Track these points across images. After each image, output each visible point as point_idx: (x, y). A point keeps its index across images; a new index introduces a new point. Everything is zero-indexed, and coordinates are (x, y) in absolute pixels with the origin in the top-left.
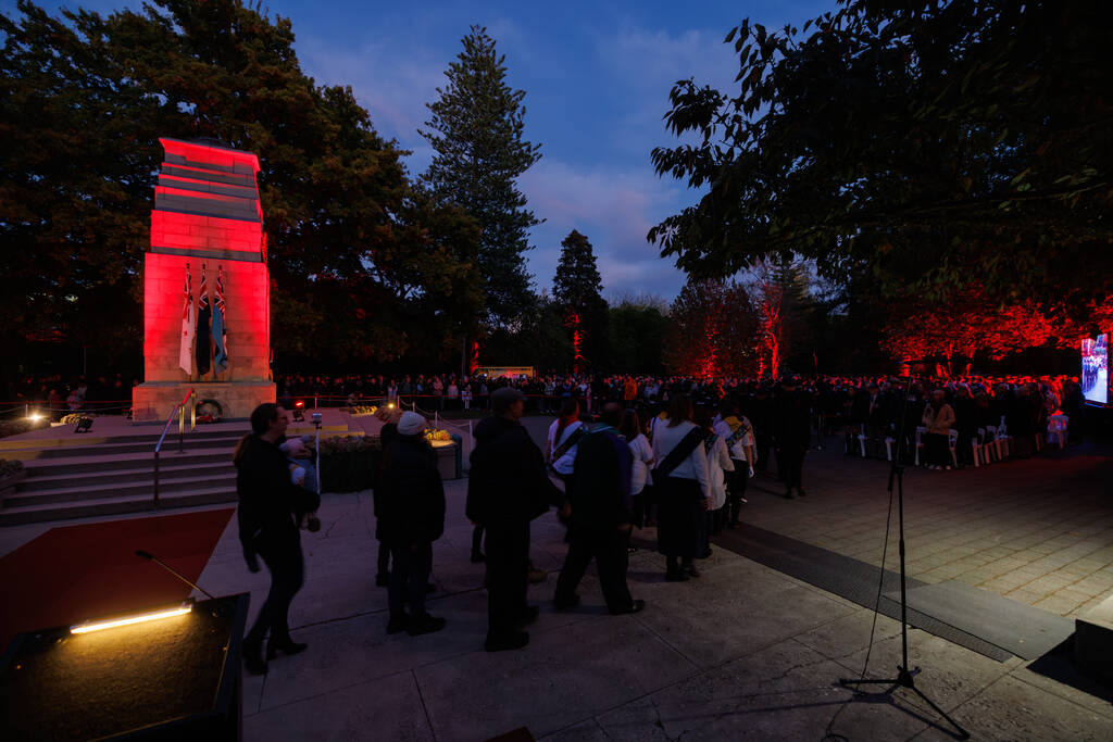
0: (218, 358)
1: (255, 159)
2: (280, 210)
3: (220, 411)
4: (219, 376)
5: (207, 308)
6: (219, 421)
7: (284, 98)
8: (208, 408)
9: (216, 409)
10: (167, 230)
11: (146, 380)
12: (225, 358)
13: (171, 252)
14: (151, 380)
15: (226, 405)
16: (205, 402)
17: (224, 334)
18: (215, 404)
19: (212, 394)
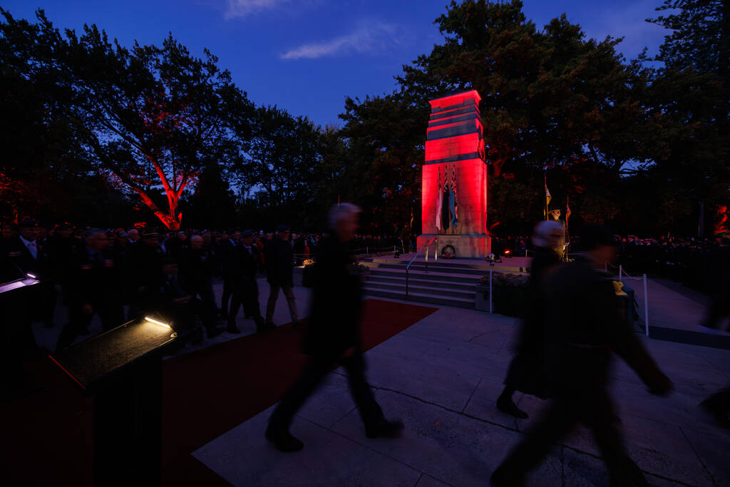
0: (453, 220)
1: (476, 93)
2: (505, 124)
3: (454, 252)
4: (455, 231)
5: (448, 191)
6: (453, 258)
7: (511, 48)
8: (449, 250)
9: (452, 251)
10: (432, 150)
11: (423, 233)
12: (456, 220)
13: (433, 162)
14: (427, 233)
15: (458, 249)
16: (448, 246)
17: (455, 206)
18: (453, 248)
19: (451, 242)
